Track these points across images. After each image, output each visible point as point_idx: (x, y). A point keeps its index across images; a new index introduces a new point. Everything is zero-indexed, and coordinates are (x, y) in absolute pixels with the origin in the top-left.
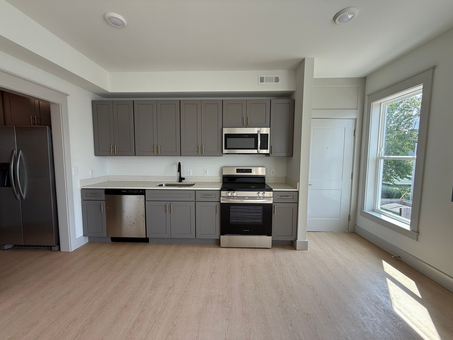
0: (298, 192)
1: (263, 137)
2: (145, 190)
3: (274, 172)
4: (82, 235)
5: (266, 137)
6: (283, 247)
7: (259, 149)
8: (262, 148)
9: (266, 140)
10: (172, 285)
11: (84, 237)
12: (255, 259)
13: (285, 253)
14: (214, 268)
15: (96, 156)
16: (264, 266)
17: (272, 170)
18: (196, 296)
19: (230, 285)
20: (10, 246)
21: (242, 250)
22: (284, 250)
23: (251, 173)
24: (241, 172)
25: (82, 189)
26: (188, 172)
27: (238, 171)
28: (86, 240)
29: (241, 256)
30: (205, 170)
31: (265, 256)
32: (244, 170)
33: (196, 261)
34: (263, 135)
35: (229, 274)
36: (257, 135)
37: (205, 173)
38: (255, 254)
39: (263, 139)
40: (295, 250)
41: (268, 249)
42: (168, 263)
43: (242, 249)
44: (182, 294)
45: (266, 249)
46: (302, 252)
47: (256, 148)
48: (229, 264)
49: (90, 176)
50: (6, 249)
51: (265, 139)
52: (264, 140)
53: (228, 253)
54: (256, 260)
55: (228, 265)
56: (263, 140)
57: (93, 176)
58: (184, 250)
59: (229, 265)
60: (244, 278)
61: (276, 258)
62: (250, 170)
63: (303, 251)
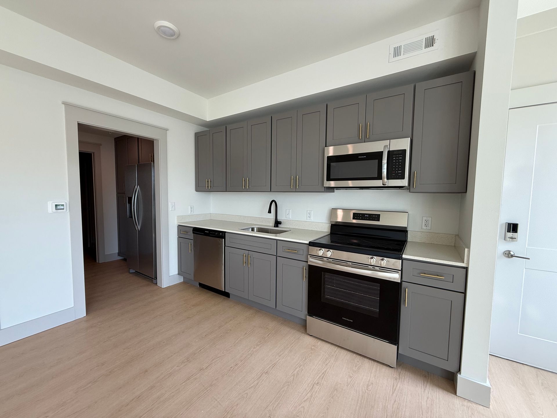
0: (466, 269)
1: (394, 157)
2: (225, 232)
3: (430, 223)
4: (177, 273)
5: (400, 157)
6: (425, 376)
7: (386, 179)
8: (393, 177)
9: (400, 161)
10: (205, 368)
11: (178, 275)
12: (351, 377)
13: (423, 390)
14: (273, 365)
15: (197, 191)
16: (358, 400)
17: (425, 218)
18: (217, 400)
19: (274, 408)
20: (134, 271)
21: (337, 351)
22: (424, 383)
23: (379, 221)
24: (360, 218)
25: (179, 225)
26: (287, 214)
27: (356, 216)
28: (180, 280)
29: (329, 362)
30: (308, 212)
31: (374, 379)
32: (366, 215)
33: (259, 344)
34: (395, 153)
35: (286, 387)
36: (381, 154)
37: (308, 217)
38: (357, 368)
39: (396, 160)
40: (453, 395)
41: (388, 368)
42: (227, 333)
43: (339, 349)
44: (205, 386)
45: (385, 367)
46: (468, 407)
47: (380, 177)
48: (300, 367)
49: (189, 213)
50: (131, 273)
51: (399, 159)
52: (396, 162)
53: (313, 347)
54: (349, 380)
55: (296, 369)
56: (394, 161)
57: (192, 212)
58: (258, 321)
59: (298, 369)
60: (305, 407)
61: (393, 393)
62: (376, 216)
63: (474, 405)
